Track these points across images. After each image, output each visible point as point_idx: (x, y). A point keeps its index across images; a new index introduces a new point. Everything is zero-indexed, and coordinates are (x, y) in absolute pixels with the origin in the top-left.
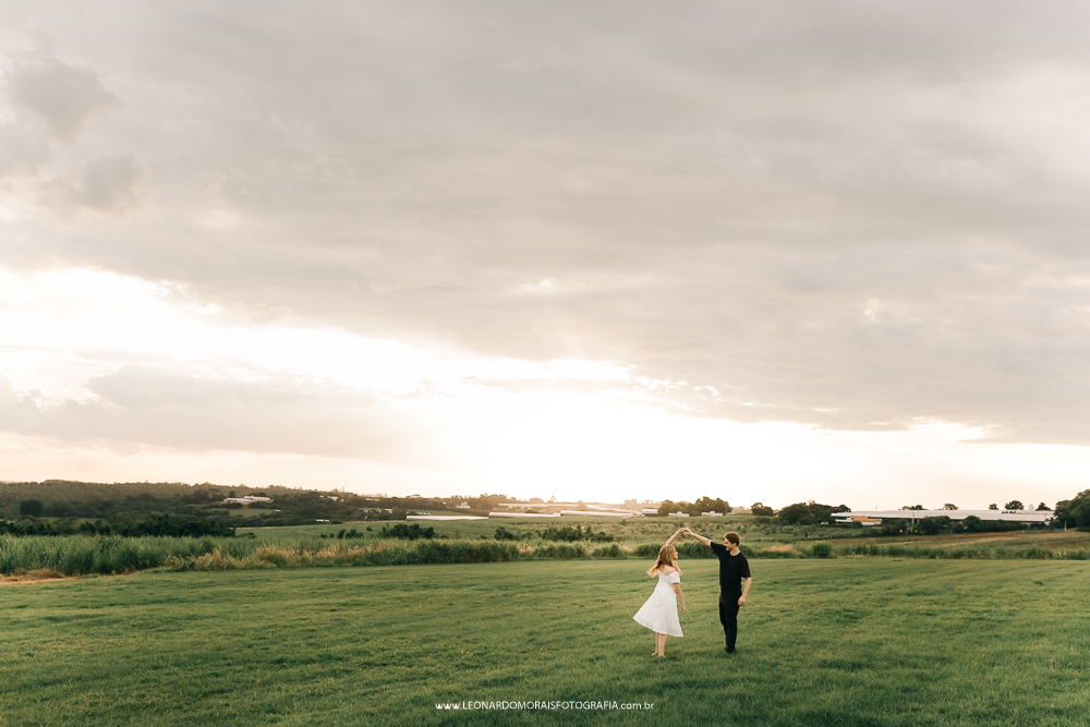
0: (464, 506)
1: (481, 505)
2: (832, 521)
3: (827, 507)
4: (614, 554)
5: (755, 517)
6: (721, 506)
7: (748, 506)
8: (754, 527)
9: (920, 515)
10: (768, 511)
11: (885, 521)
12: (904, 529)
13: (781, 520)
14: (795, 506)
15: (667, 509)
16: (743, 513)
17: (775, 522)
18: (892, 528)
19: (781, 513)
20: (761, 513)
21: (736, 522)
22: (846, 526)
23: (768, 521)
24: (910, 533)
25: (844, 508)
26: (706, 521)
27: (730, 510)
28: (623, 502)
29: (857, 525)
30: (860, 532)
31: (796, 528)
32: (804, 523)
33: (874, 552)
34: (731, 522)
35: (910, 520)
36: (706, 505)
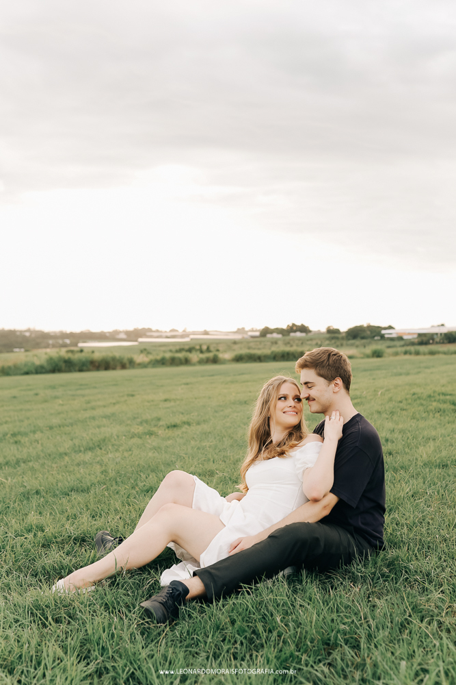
0: (123, 336)
1: (133, 335)
2: (382, 337)
3: (379, 327)
4: (215, 360)
5: (328, 336)
6: (303, 329)
7: (324, 330)
8: (327, 342)
9: (444, 330)
10: (337, 331)
11: (420, 335)
12: (433, 339)
13: (347, 337)
14: (356, 327)
15: (265, 332)
16: (319, 333)
17: (343, 338)
18: (425, 340)
19: (347, 332)
20: (333, 333)
21: (315, 339)
22: (392, 339)
23: (337, 338)
24: (437, 343)
25: (390, 327)
26: (294, 339)
27: (310, 331)
28: (235, 330)
29: (400, 338)
30: (402, 343)
31: (357, 342)
32: (363, 338)
33: (417, 353)
34: (311, 340)
35: (437, 334)
36: (293, 329)
